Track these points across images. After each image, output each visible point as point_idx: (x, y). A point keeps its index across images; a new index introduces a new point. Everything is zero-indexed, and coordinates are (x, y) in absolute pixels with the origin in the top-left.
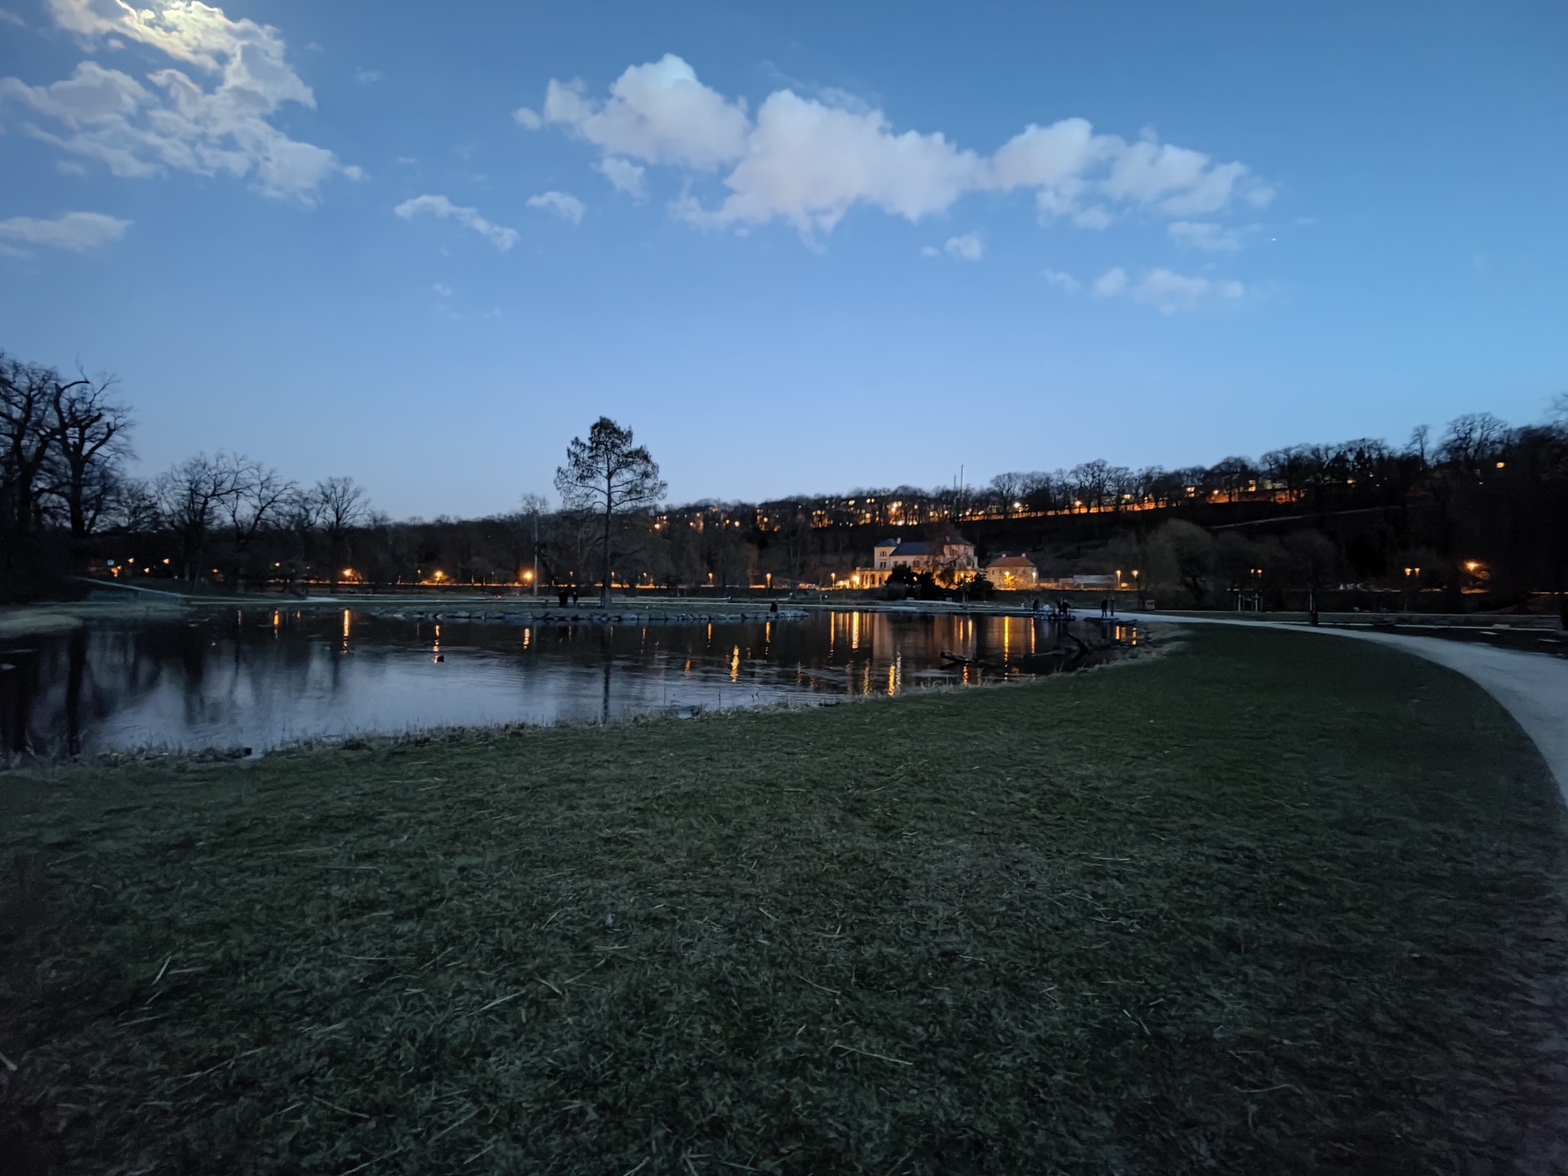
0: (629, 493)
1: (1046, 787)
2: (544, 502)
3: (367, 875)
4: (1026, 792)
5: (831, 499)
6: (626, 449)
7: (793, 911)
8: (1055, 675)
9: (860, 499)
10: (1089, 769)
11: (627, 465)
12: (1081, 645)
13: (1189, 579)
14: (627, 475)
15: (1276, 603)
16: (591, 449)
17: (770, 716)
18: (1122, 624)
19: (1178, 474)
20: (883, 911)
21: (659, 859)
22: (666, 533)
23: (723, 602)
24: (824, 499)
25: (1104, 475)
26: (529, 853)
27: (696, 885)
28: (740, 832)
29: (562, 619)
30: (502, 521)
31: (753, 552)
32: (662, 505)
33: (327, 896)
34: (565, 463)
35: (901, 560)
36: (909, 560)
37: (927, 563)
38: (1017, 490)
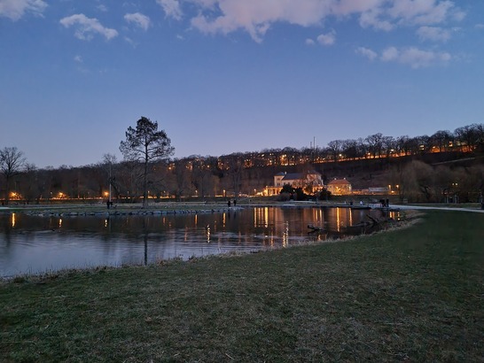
0: (156, 152)
1: (361, 289)
2: (114, 158)
4: (351, 292)
5: (253, 154)
6: (154, 132)
7: (243, 354)
8: (362, 235)
9: (267, 154)
10: (381, 281)
11: (155, 139)
12: (374, 221)
13: (423, 189)
14: (155, 144)
15: (465, 199)
16: (137, 132)
17: (227, 259)
18: (392, 210)
19: (416, 139)
20: (285, 353)
21: (175, 331)
22: (174, 172)
23: (203, 204)
24: (250, 154)
25: (381, 140)
26: (110, 331)
27: (193, 343)
28: (215, 316)
29: (124, 214)
30: (93, 168)
31: (217, 180)
32: (172, 158)
34: (125, 139)
35: (287, 182)
36: (291, 182)
37: (299, 183)
38: (340, 148)
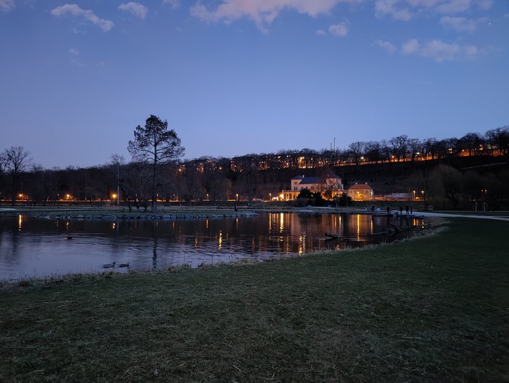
0: (166, 153)
1: (379, 301)
2: (122, 158)
3: (31, 351)
4: (368, 304)
5: (268, 155)
6: (164, 131)
7: (250, 366)
8: (383, 244)
9: (283, 155)
10: (400, 292)
11: (164, 139)
12: (396, 229)
13: (450, 195)
14: (165, 144)
15: (494, 207)
16: (146, 131)
17: (238, 267)
18: (417, 218)
19: (443, 142)
20: (296, 365)
21: (182, 340)
22: (184, 174)
23: (214, 208)
24: (265, 155)
25: (406, 143)
26: (114, 338)
27: (200, 354)
28: (223, 326)
29: (132, 218)
30: (101, 168)
31: (229, 183)
32: (182, 159)
33: (11, 362)
34: (133, 139)
35: (304, 186)
36: (309, 186)
37: (318, 187)
38: (362, 150)
